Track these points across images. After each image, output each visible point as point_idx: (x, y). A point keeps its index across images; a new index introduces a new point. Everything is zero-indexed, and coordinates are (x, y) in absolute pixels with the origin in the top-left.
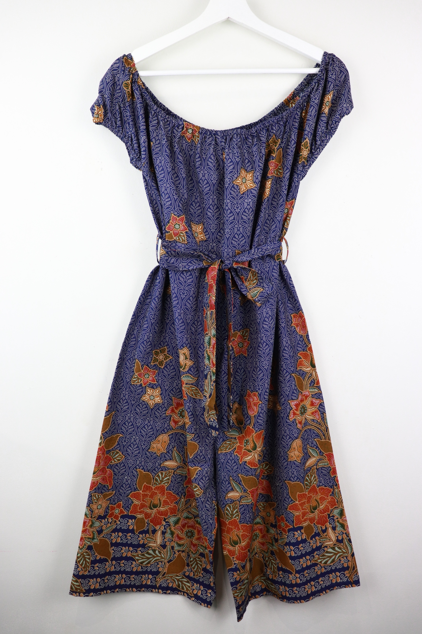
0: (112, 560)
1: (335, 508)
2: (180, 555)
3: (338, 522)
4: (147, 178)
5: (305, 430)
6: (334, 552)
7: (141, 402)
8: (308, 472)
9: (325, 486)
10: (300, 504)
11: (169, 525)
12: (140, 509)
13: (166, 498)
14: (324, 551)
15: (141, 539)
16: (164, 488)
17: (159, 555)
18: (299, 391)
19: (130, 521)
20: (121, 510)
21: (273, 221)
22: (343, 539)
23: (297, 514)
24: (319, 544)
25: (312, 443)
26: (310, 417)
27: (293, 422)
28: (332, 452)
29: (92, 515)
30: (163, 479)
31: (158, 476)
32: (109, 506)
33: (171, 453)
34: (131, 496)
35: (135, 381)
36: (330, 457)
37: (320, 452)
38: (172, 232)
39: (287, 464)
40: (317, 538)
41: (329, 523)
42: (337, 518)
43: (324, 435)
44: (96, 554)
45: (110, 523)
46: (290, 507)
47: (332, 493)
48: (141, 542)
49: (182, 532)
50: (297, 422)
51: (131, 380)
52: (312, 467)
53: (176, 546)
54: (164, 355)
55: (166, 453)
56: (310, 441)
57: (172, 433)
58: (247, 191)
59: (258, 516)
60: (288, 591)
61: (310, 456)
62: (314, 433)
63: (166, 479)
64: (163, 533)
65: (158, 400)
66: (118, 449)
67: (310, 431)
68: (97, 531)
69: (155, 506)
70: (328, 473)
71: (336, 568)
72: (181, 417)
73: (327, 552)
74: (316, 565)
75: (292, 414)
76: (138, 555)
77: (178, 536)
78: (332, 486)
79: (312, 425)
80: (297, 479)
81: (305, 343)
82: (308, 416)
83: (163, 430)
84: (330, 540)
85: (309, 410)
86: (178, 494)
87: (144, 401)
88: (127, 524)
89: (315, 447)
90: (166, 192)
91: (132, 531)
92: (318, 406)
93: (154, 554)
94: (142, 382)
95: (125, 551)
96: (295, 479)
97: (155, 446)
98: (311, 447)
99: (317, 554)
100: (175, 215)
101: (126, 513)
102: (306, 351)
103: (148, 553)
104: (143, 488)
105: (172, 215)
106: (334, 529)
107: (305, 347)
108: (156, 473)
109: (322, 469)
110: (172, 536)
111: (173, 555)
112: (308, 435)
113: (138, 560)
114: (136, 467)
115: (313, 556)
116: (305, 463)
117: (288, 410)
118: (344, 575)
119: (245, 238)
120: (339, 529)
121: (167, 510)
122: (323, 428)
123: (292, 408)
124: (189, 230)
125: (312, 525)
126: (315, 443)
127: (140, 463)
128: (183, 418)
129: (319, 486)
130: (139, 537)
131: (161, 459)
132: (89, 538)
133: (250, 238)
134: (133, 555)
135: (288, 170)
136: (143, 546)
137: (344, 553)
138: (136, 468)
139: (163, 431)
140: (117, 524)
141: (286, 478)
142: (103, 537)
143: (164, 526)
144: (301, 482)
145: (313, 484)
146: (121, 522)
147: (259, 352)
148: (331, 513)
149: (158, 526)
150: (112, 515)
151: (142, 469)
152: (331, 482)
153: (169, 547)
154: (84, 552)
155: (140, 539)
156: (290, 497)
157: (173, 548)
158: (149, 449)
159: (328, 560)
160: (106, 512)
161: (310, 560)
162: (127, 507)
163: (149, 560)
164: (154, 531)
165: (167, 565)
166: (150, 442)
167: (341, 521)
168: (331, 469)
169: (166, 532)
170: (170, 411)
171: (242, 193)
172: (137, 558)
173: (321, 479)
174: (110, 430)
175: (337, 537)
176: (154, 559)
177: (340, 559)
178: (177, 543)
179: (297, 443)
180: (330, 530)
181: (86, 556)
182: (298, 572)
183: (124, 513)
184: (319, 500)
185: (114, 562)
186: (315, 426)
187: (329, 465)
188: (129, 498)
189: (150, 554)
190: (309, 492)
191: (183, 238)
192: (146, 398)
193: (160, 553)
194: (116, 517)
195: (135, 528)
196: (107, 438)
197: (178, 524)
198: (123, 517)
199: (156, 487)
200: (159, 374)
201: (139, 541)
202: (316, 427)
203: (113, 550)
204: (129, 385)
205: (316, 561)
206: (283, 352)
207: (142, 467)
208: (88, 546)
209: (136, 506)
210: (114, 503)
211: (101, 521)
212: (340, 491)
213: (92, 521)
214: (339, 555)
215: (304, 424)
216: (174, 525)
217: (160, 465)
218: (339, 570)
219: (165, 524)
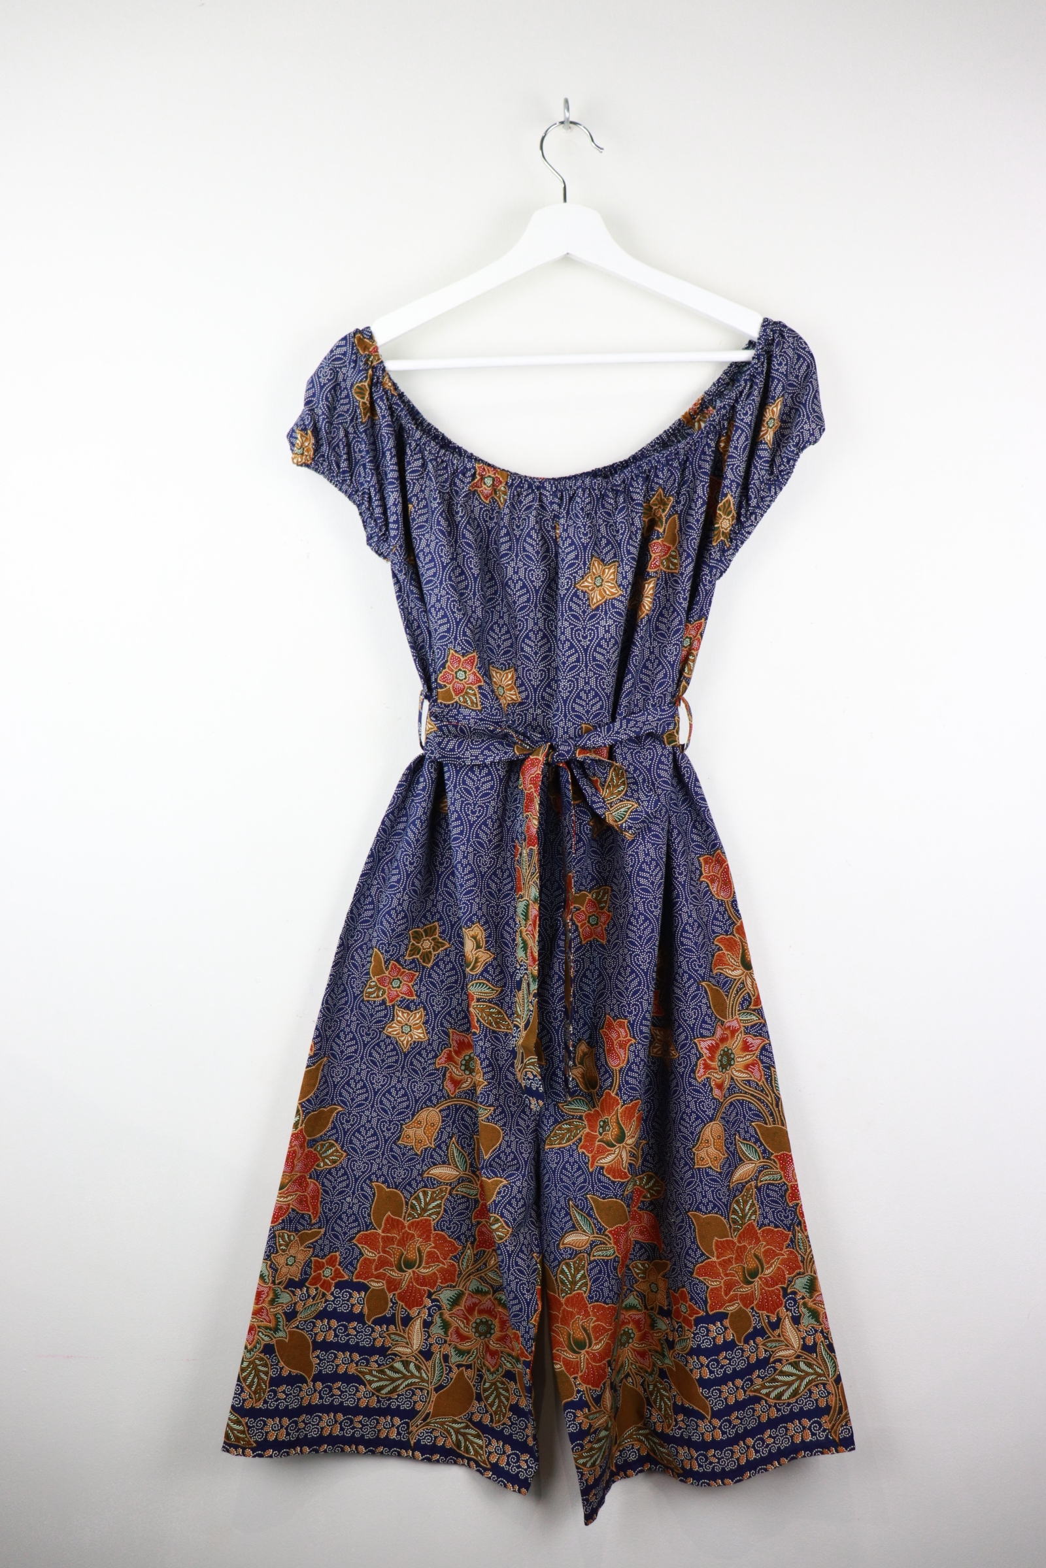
0: (314, 1381)
1: (799, 1274)
2: (461, 1374)
3: (805, 1305)
4: (401, 577)
5: (731, 1104)
6: (797, 1372)
7: (383, 1037)
8: (737, 1193)
9: (776, 1226)
10: (719, 1264)
11: (440, 1308)
12: (376, 1269)
13: (434, 1247)
14: (775, 1370)
15: (378, 1336)
16: (430, 1224)
17: (417, 1374)
18: (716, 1018)
19: (356, 1294)
20: (337, 1269)
21: (660, 663)
22: (815, 1344)
23: (713, 1284)
24: (763, 1355)
25: (746, 1132)
26: (740, 1076)
27: (704, 1085)
28: (790, 1151)
29: (274, 1277)
30: (427, 1204)
31: (418, 1199)
32: (311, 1261)
33: (444, 1148)
34: (358, 1240)
35: (371, 993)
36: (786, 1161)
37: (765, 1151)
38: (451, 686)
39: (693, 1175)
40: (759, 1339)
41: (786, 1307)
42: (803, 1298)
43: (772, 1115)
44: (282, 1364)
45: (313, 1298)
46: (699, 1268)
47: (792, 1241)
48: (378, 1344)
49: (468, 1324)
50: (713, 1083)
51: (362, 992)
52: (747, 1183)
53: (453, 1353)
54: (433, 939)
55: (434, 1150)
56: (742, 1126)
57: (449, 1107)
58: (605, 602)
59: (631, 1291)
60: (696, 1459)
61: (741, 1160)
62: (750, 1109)
63: (433, 1204)
64: (427, 1325)
65: (419, 1034)
66: (334, 1137)
67: (742, 1104)
68: (285, 1313)
69: (410, 1264)
70: (782, 1196)
71: (801, 1408)
72: (467, 1072)
73: (782, 1373)
74: (756, 1400)
75: (702, 1067)
76: (371, 1370)
77: (457, 1331)
78: (790, 1225)
79: (746, 1093)
80: (713, 1208)
81: (730, 917)
82: (736, 1074)
83: (430, 1099)
84: (788, 1345)
85: (739, 1060)
86: (458, 1238)
87: (388, 1037)
88: (348, 1300)
89: (753, 1140)
90: (438, 605)
91: (360, 1318)
92: (758, 1053)
93: (405, 1371)
94: (385, 996)
95: (343, 1362)
96: (710, 1208)
97: (411, 1132)
98: (744, 1139)
99: (759, 1376)
100: (456, 651)
101: (346, 1278)
102: (732, 933)
103: (392, 1368)
104: (385, 1224)
105: (452, 651)
106: (796, 1320)
107: (730, 925)
108: (413, 1191)
109: (768, 1188)
110: (446, 1333)
111: (447, 1374)
112: (737, 1113)
113: (371, 1382)
114: (369, 1178)
115: (751, 1380)
116: (730, 1174)
117: (694, 1059)
118: (820, 1425)
119: (600, 699)
120: (807, 1321)
121: (434, 1273)
122: (770, 1099)
123: (701, 1055)
124: (485, 682)
125: (748, 1310)
126: (752, 1131)
127: (379, 1169)
128: (471, 1073)
129: (763, 1225)
130: (373, 1330)
131: (423, 1160)
132: (266, 1328)
133: (612, 698)
134: (360, 1372)
135: (689, 560)
136: (383, 1351)
137: (820, 1375)
138: (371, 1181)
139: (429, 1102)
140: (326, 1301)
141: (691, 1205)
142: (297, 1327)
143: (429, 1309)
144: (722, 1215)
145: (749, 1220)
146: (335, 1298)
147: (631, 934)
148: (788, 1285)
149: (415, 1308)
150: (317, 1279)
151: (383, 1183)
152: (788, 1217)
153: (437, 1357)
154: (256, 1359)
155: (376, 1335)
156: (698, 1248)
157: (446, 1358)
158: (398, 1139)
159: (784, 1391)
160: (305, 1272)
161: (743, 1388)
162: (349, 1265)
163: (394, 1385)
164: (407, 1321)
165: (434, 1396)
166: (402, 1124)
167: (810, 1304)
168: (787, 1189)
169: (432, 1322)
170: (443, 1059)
171: (593, 607)
172: (368, 1377)
173: (767, 1209)
174: (317, 1097)
175: (804, 1339)
176: (406, 1383)
177: (809, 1390)
178: (456, 1348)
179: (713, 1131)
180: (787, 1323)
181: (260, 1368)
182: (717, 1414)
183: (343, 1277)
184: (762, 1257)
185: (319, 1385)
186: (752, 1095)
187: (783, 1180)
188: (355, 1245)
189: (397, 1371)
190: (740, 1238)
191: (473, 698)
192: (393, 1030)
193: (418, 1368)
194: (326, 1285)
195: (366, 1311)
196: (309, 1113)
197: (458, 1305)
198: (341, 1285)
199: (412, 1223)
200: (421, 980)
201: (374, 1339)
202: (755, 1097)
203: (318, 1357)
204: (358, 1001)
205: (758, 1391)
206: (681, 936)
207: (382, 1179)
208: (265, 1346)
209: (368, 1262)
210: (321, 1254)
211: (293, 1292)
212: (807, 1237)
213: (274, 1291)
214: (807, 1380)
215: (729, 1089)
216: (449, 1307)
217: (421, 1175)
218: (809, 1415)
219: (430, 1304)
